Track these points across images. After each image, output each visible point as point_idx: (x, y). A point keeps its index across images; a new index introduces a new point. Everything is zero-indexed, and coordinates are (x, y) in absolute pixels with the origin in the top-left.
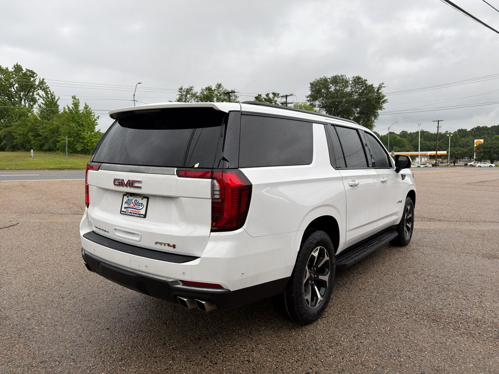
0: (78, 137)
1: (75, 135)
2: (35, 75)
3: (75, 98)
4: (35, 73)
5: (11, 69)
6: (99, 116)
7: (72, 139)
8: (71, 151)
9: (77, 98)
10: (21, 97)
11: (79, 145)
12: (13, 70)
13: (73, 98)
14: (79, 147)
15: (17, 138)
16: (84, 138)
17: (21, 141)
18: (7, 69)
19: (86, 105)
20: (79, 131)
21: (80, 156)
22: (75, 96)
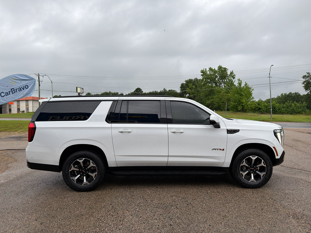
0: (240, 103)
1: (238, 101)
2: (227, 70)
3: (239, 80)
4: (227, 69)
5: (216, 69)
6: (253, 89)
7: (236, 104)
8: (235, 110)
9: (240, 80)
10: (220, 82)
11: (239, 107)
12: (217, 69)
13: (238, 80)
14: (240, 108)
15: (215, 104)
16: (242, 103)
17: (217, 106)
18: (215, 69)
19: (246, 83)
20: (240, 98)
21: (240, 113)
22: (239, 79)
